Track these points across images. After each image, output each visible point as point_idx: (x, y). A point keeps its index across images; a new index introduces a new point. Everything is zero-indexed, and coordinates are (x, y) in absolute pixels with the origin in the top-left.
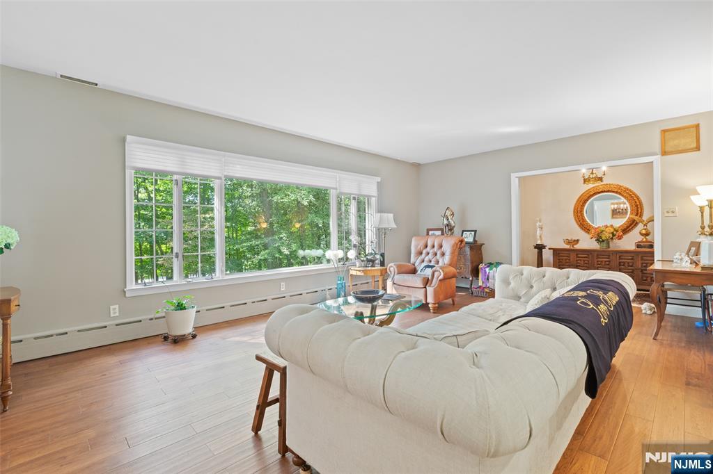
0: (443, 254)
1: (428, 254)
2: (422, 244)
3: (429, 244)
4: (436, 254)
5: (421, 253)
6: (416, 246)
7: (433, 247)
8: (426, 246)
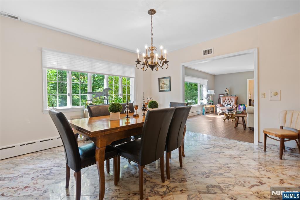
0: (232, 101)
1: (227, 101)
2: (224, 99)
3: (227, 99)
4: (230, 101)
5: (224, 101)
6: (223, 100)
7: (228, 99)
8: (226, 99)
